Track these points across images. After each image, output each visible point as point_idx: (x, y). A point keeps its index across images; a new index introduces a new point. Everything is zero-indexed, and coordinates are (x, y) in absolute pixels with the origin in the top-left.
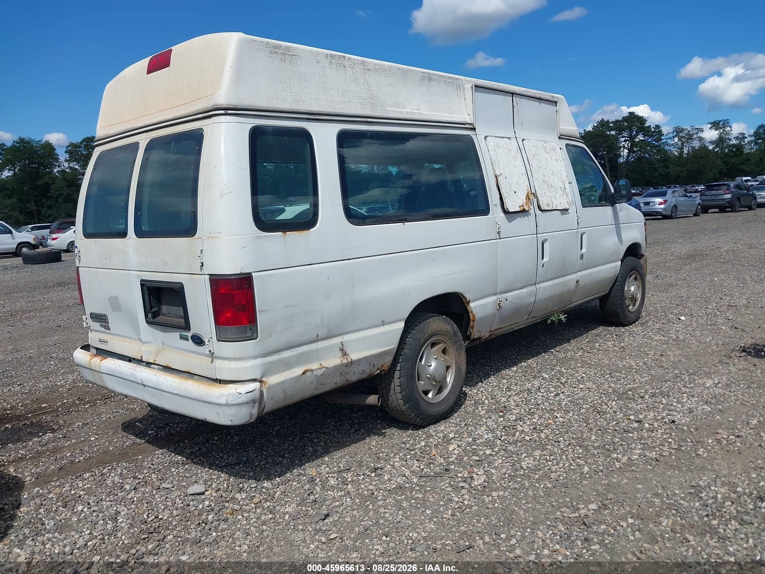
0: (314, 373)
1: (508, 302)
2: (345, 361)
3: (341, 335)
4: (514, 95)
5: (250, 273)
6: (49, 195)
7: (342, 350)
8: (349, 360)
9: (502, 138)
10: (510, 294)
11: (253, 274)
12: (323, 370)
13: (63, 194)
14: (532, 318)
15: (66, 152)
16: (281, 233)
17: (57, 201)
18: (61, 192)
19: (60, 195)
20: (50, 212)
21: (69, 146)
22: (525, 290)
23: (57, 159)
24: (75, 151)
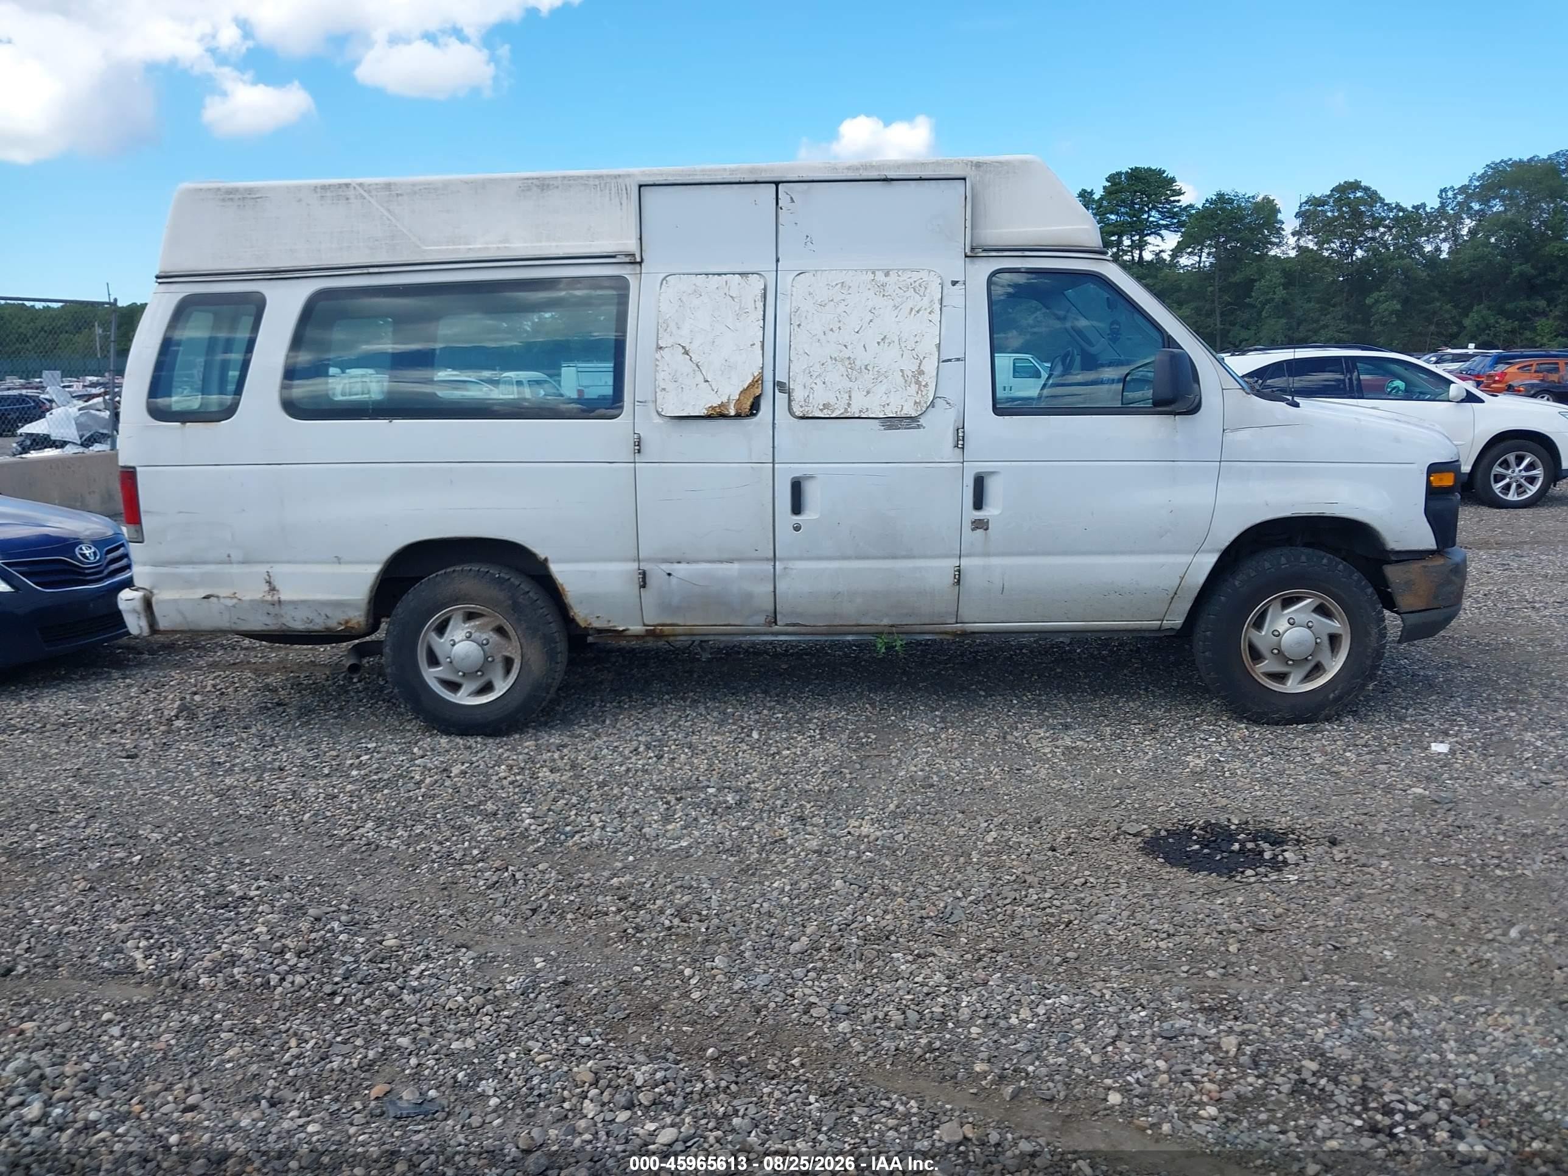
0: (222, 600)
1: (673, 580)
2: (269, 598)
3: (268, 562)
4: (780, 186)
5: (134, 468)
6: (1247, 300)
7: (269, 582)
8: (276, 598)
9: (719, 274)
10: (683, 566)
11: (138, 469)
12: (235, 601)
13: (1273, 299)
14: (787, 625)
15: (1297, 215)
16: (178, 424)
17: (1260, 313)
18: (1270, 296)
19: (1268, 301)
20: (1244, 334)
21: (1306, 202)
22: (736, 566)
23: (1278, 232)
24: (1315, 213)
